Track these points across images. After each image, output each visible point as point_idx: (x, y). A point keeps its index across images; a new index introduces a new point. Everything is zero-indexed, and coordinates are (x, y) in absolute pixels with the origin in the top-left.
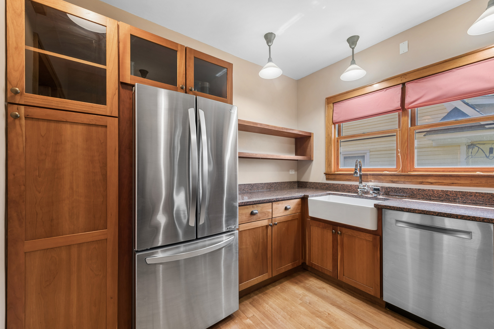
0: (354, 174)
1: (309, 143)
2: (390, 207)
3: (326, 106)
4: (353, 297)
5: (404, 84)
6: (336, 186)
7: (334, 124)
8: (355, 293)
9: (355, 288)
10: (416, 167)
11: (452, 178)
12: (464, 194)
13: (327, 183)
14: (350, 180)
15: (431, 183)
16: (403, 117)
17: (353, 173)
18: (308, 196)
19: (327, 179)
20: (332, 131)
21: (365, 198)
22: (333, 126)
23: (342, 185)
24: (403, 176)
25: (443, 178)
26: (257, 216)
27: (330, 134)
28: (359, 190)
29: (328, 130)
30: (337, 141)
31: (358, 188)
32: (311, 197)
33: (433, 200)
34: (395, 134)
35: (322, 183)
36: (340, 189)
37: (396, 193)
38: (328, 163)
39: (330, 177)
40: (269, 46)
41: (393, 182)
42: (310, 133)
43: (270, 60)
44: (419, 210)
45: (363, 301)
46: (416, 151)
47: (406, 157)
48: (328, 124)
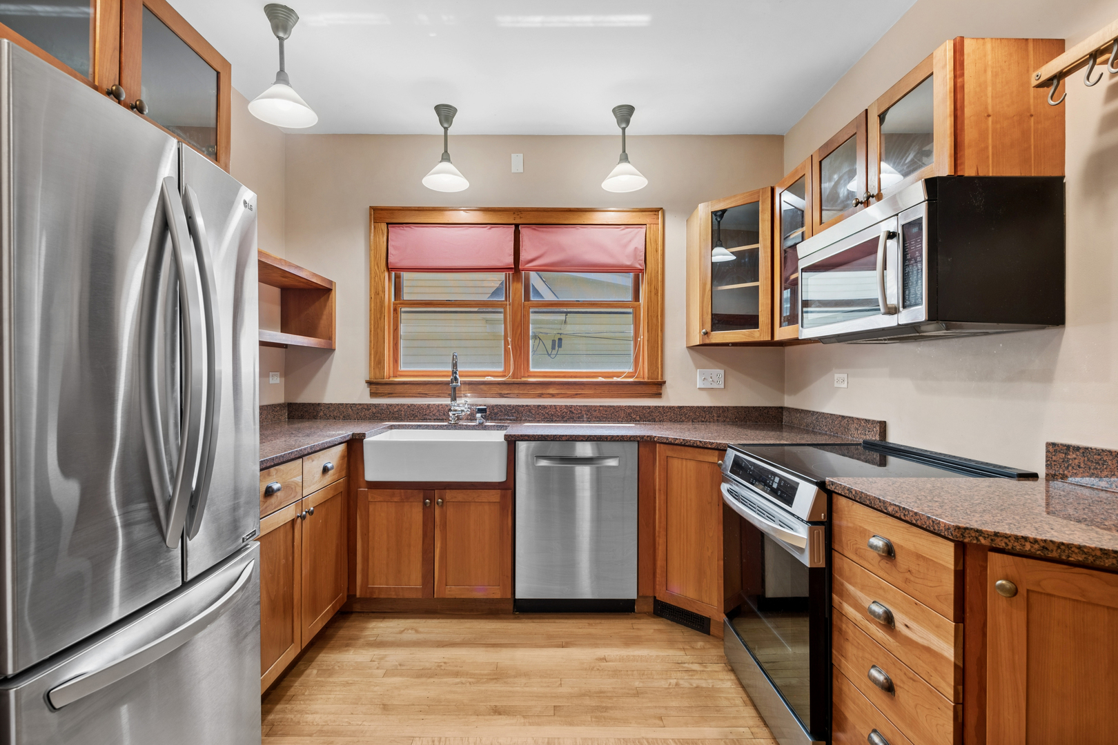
0: (452, 382)
1: (325, 306)
2: (528, 436)
3: (370, 226)
4: (462, 620)
5: (517, 226)
6: (395, 410)
7: (389, 269)
8: (463, 613)
9: (464, 601)
10: (531, 370)
11: (576, 387)
12: (589, 409)
13: (374, 403)
14: (426, 394)
15: (553, 396)
16: (515, 283)
17: (449, 379)
18: (363, 435)
19: (373, 395)
20: (384, 284)
21: (465, 429)
22: (386, 274)
23: (409, 407)
24: (516, 385)
25: (567, 387)
26: (277, 496)
27: (381, 293)
28: (451, 414)
29: (375, 281)
30: (395, 310)
31: (450, 410)
32: (371, 436)
33: (556, 421)
34: (502, 310)
35: (360, 404)
36: (405, 415)
37: (505, 415)
38: (376, 358)
39: (381, 389)
40: (281, 39)
41: (502, 396)
42: (331, 282)
43: (282, 77)
44: (566, 436)
45: (481, 618)
46: (531, 342)
47: (519, 352)
48: (376, 268)
